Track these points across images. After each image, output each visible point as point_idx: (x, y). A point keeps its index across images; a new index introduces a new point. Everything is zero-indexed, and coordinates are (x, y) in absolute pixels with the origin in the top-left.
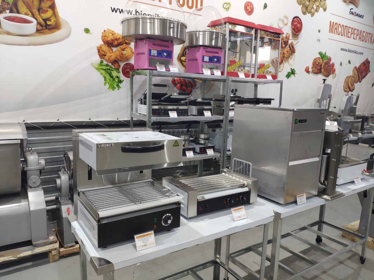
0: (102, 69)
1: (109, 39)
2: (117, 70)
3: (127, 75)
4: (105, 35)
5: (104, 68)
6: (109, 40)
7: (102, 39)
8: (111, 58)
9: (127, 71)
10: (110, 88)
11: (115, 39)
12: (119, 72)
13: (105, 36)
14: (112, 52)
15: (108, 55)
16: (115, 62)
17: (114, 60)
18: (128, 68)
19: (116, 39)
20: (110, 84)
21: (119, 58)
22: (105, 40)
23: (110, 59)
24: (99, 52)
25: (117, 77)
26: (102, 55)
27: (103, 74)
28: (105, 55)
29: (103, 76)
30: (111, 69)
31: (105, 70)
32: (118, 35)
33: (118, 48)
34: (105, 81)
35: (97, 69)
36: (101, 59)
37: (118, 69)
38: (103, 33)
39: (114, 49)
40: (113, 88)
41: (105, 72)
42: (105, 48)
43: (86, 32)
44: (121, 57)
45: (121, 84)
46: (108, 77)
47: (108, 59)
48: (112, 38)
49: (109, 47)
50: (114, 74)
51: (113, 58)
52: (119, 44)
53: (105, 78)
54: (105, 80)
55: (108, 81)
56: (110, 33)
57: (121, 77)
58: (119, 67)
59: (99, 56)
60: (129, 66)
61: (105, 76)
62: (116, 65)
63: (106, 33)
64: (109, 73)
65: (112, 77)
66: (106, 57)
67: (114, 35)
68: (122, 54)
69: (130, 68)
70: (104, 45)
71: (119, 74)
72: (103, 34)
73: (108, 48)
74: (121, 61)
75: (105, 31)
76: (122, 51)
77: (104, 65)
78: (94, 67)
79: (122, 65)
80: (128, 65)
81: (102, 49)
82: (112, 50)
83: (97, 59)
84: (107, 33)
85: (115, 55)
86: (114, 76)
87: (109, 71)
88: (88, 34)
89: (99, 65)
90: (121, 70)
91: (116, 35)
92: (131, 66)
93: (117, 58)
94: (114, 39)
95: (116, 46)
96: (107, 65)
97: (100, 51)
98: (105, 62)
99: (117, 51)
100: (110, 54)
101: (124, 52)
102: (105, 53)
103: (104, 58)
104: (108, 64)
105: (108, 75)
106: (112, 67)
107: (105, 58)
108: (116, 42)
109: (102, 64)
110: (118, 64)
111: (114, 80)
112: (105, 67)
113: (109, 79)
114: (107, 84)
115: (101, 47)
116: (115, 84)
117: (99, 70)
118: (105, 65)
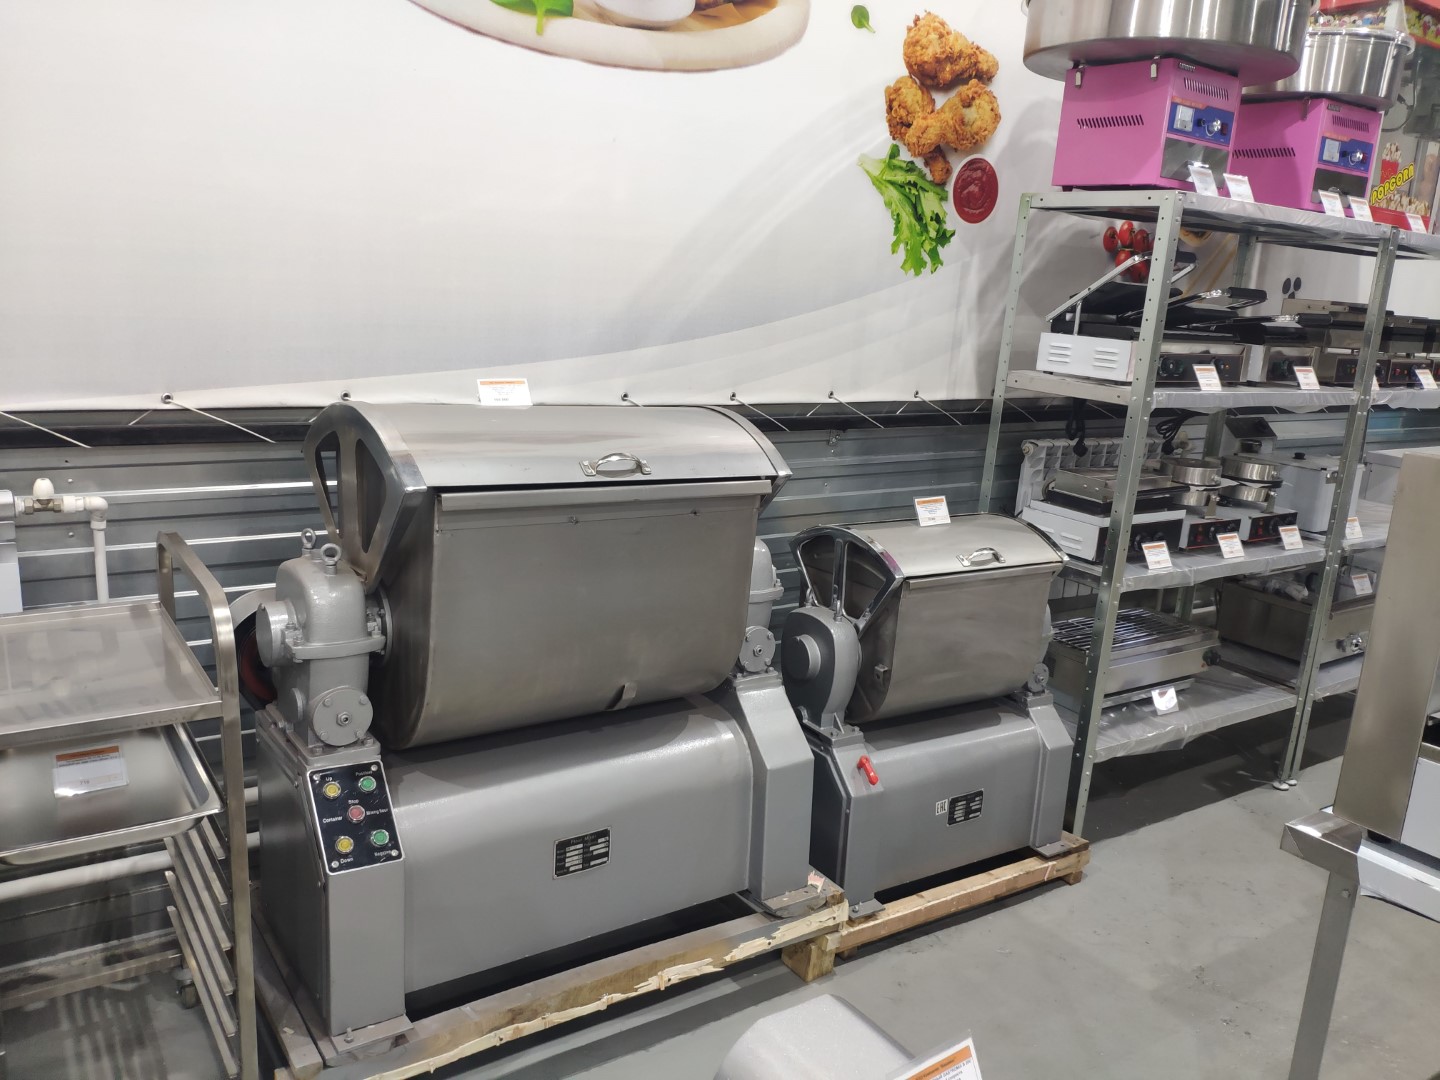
0: (892, 183)
1: (928, 55)
2: (938, 190)
3: (966, 209)
4: (917, 37)
5: (900, 177)
6: (926, 59)
7: (905, 54)
8: (925, 135)
9: (969, 193)
10: (908, 266)
11: (947, 56)
12: (943, 199)
13: (917, 42)
14: (933, 111)
15: (918, 122)
16: (936, 154)
17: (933, 147)
18: (976, 179)
19: (951, 59)
20: (909, 247)
21: (951, 136)
22: (913, 60)
23: (922, 141)
24: (890, 108)
25: (934, 218)
26: (899, 125)
27: (894, 206)
28: (909, 125)
29: (892, 213)
30: (920, 183)
31: (900, 187)
32: (957, 40)
33: (953, 94)
34: (895, 234)
35: (877, 182)
36: (894, 139)
37: (942, 184)
38: (909, 29)
39: (940, 99)
40: (918, 265)
41: (902, 197)
42: (912, 95)
43: (857, 22)
44: (957, 132)
45: (943, 246)
46: (907, 218)
47: (915, 140)
48: (939, 50)
49: (925, 90)
50: (930, 204)
51: (931, 137)
52: (959, 79)
53: (898, 220)
54: (897, 230)
55: (905, 233)
56: (935, 29)
57: (947, 219)
58: (947, 178)
59: (890, 126)
60: (979, 173)
61: (898, 215)
62: (939, 165)
63: (919, 30)
64: (914, 200)
65: (919, 218)
66: (911, 131)
67: (944, 39)
68: (963, 122)
69: (980, 179)
70: (910, 82)
71: (943, 203)
72: (912, 34)
73: (919, 92)
74: (956, 150)
75: (917, 19)
76: (964, 107)
77: (901, 168)
78: (867, 172)
79: (958, 165)
80: (976, 170)
81: (902, 97)
82: (933, 101)
83: (880, 138)
84: (923, 32)
85: (938, 124)
86: (928, 215)
87: (914, 191)
88: (864, 30)
89: (883, 166)
90: (950, 188)
91: (951, 38)
92: (983, 170)
93: (943, 136)
94: (944, 56)
95: (947, 87)
96: (910, 168)
97: (895, 104)
98: (905, 156)
99: (947, 109)
100: (925, 118)
101: (971, 114)
102: (909, 113)
103: (902, 136)
104: (912, 162)
105: (909, 209)
106: (923, 177)
107: (905, 134)
108: (948, 69)
109: (895, 162)
110: (947, 162)
111: (925, 229)
112: (903, 173)
113: (910, 227)
114: (902, 246)
115: (900, 89)
116: (928, 246)
117: (883, 188)
118: (904, 165)
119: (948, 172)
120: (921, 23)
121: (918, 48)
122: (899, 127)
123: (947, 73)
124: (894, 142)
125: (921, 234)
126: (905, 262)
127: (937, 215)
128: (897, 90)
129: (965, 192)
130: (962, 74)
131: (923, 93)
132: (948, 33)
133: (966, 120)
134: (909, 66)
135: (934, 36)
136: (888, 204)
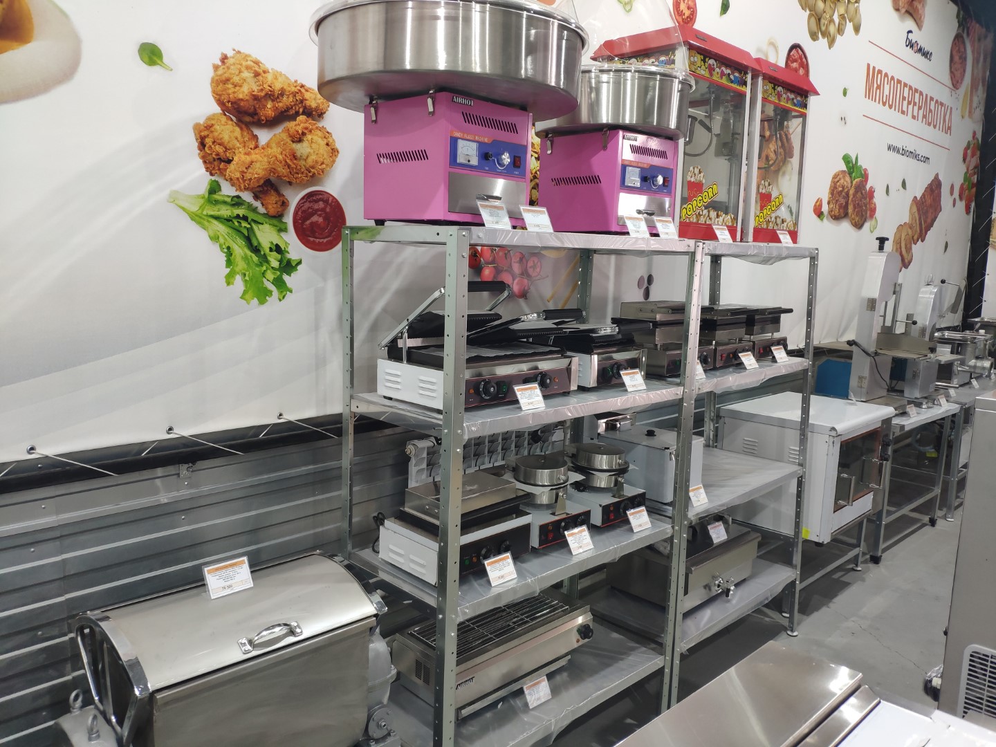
0: (216, 218)
1: (243, 92)
2: (275, 222)
3: (312, 239)
4: (226, 75)
5: (226, 212)
6: (241, 96)
7: (214, 92)
8: (250, 170)
9: (312, 223)
10: (247, 296)
11: (267, 94)
12: (282, 230)
13: (228, 80)
14: (256, 147)
15: (240, 158)
16: (267, 187)
17: (262, 182)
18: (318, 210)
19: (271, 96)
20: (247, 278)
21: (282, 170)
22: (225, 98)
23: (248, 176)
24: (202, 145)
25: (274, 248)
26: (216, 160)
27: (221, 240)
28: (229, 161)
29: (221, 246)
30: (251, 216)
31: (228, 220)
32: (276, 78)
33: (279, 130)
34: (227, 266)
35: (196, 218)
36: (212, 174)
37: (279, 216)
38: (216, 68)
39: (264, 136)
40: (263, 295)
41: (230, 231)
42: (228, 131)
43: (146, 59)
44: (289, 166)
45: (289, 274)
46: (240, 249)
47: (238, 175)
48: (256, 88)
49: (243, 126)
50: (266, 235)
51: (259, 170)
52: (283, 116)
53: (229, 253)
54: (229, 262)
55: (241, 265)
56: (248, 68)
57: (289, 249)
58: (284, 210)
59: (205, 162)
60: (321, 205)
61: (228, 248)
62: (272, 198)
63: (228, 68)
64: (247, 235)
65: (256, 250)
66: (232, 166)
67: (260, 78)
68: (294, 156)
69: (323, 210)
70: (224, 119)
71: (283, 234)
72: (220, 72)
73: (237, 129)
74: (290, 183)
75: (224, 58)
76: (293, 142)
77: (225, 203)
78: (183, 209)
79: (295, 198)
80: (317, 201)
81: (216, 134)
82: (256, 137)
83: (195, 175)
84: (234, 70)
85: (266, 159)
86: (266, 245)
87: (244, 224)
88: (156, 68)
89: (202, 201)
90: (289, 219)
91: (270, 77)
92: (326, 202)
93: (273, 170)
94: (263, 94)
95: (271, 123)
96: (237, 202)
97: (208, 141)
98: (228, 190)
99: (274, 145)
100: (247, 154)
101: (302, 149)
102: (226, 149)
103: (222, 173)
104: (238, 197)
105: (241, 242)
106: (255, 210)
107: (225, 170)
108: (269, 106)
109: (216, 197)
110: (280, 194)
111: (264, 259)
112: (229, 207)
113: (245, 258)
114: (238, 278)
115: (213, 125)
116: (270, 275)
117: (206, 223)
118: (229, 200)
119: (285, 204)
120: (230, 61)
121: (230, 86)
122: (216, 163)
123: (269, 109)
124: (213, 178)
125: (261, 265)
126: (245, 292)
127: (277, 246)
128: (209, 127)
129: (308, 222)
130: (285, 111)
131: (241, 129)
132: (264, 72)
133: (298, 154)
134: (221, 103)
135: (247, 74)
136: (215, 238)
